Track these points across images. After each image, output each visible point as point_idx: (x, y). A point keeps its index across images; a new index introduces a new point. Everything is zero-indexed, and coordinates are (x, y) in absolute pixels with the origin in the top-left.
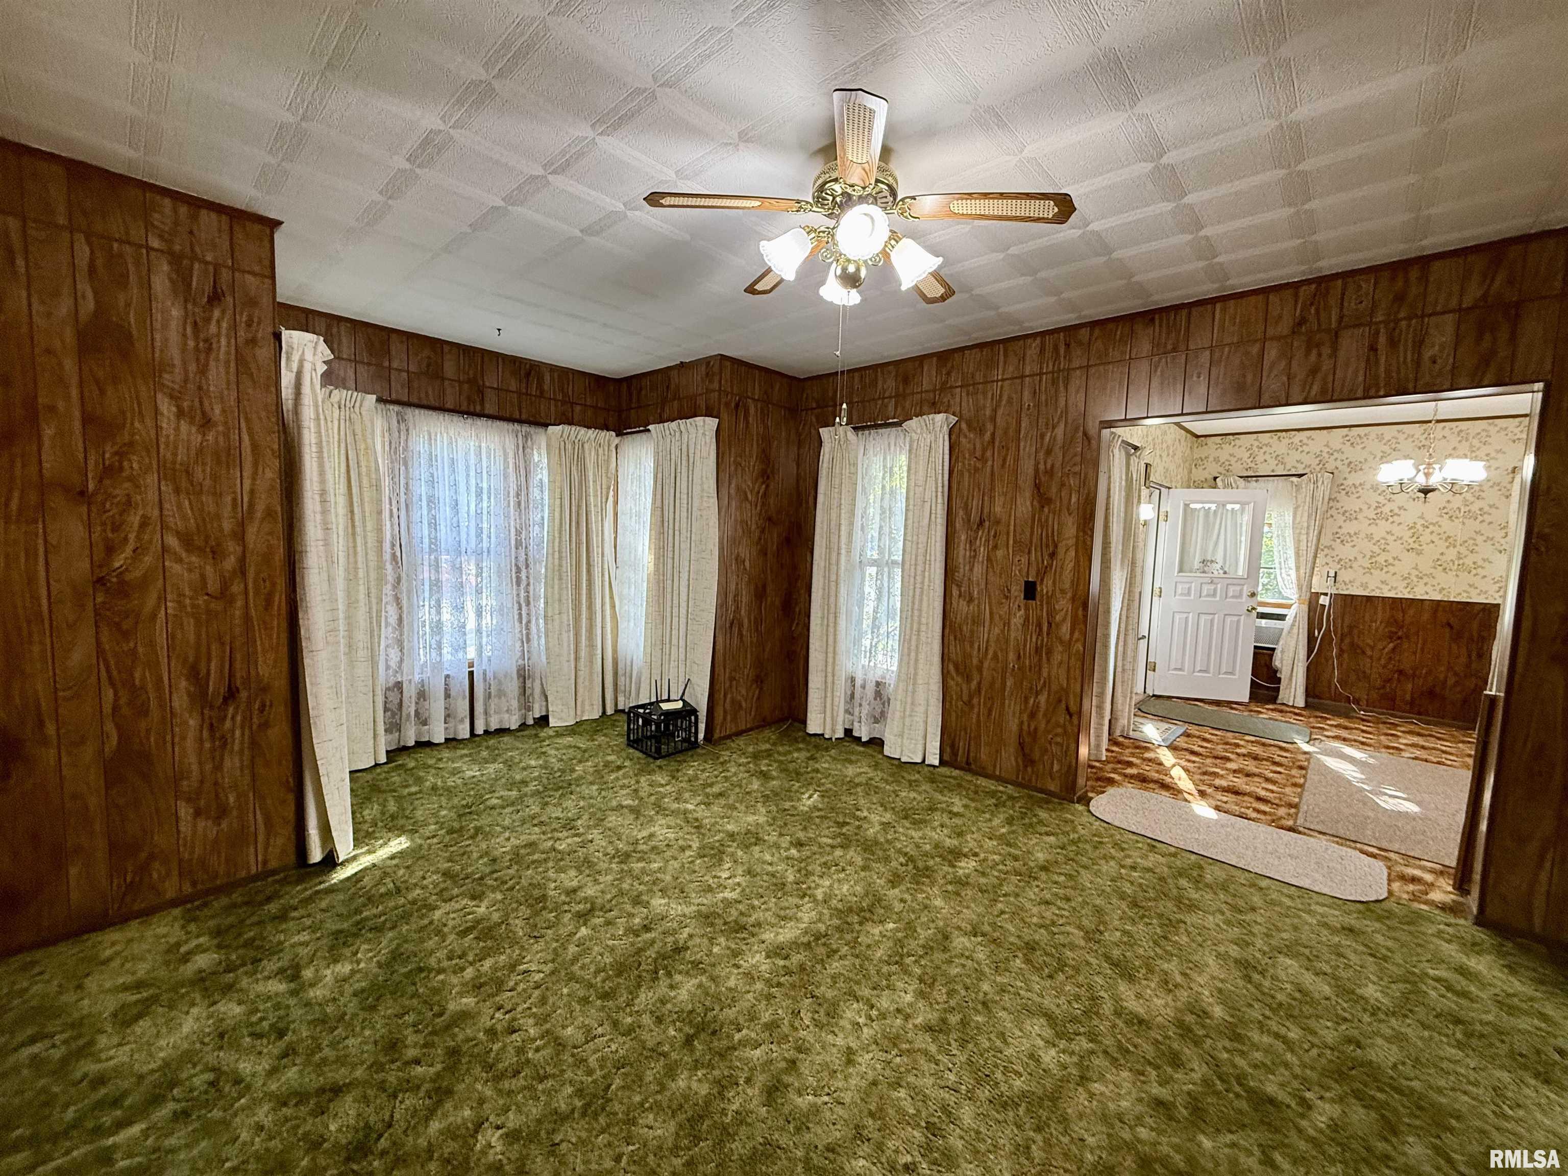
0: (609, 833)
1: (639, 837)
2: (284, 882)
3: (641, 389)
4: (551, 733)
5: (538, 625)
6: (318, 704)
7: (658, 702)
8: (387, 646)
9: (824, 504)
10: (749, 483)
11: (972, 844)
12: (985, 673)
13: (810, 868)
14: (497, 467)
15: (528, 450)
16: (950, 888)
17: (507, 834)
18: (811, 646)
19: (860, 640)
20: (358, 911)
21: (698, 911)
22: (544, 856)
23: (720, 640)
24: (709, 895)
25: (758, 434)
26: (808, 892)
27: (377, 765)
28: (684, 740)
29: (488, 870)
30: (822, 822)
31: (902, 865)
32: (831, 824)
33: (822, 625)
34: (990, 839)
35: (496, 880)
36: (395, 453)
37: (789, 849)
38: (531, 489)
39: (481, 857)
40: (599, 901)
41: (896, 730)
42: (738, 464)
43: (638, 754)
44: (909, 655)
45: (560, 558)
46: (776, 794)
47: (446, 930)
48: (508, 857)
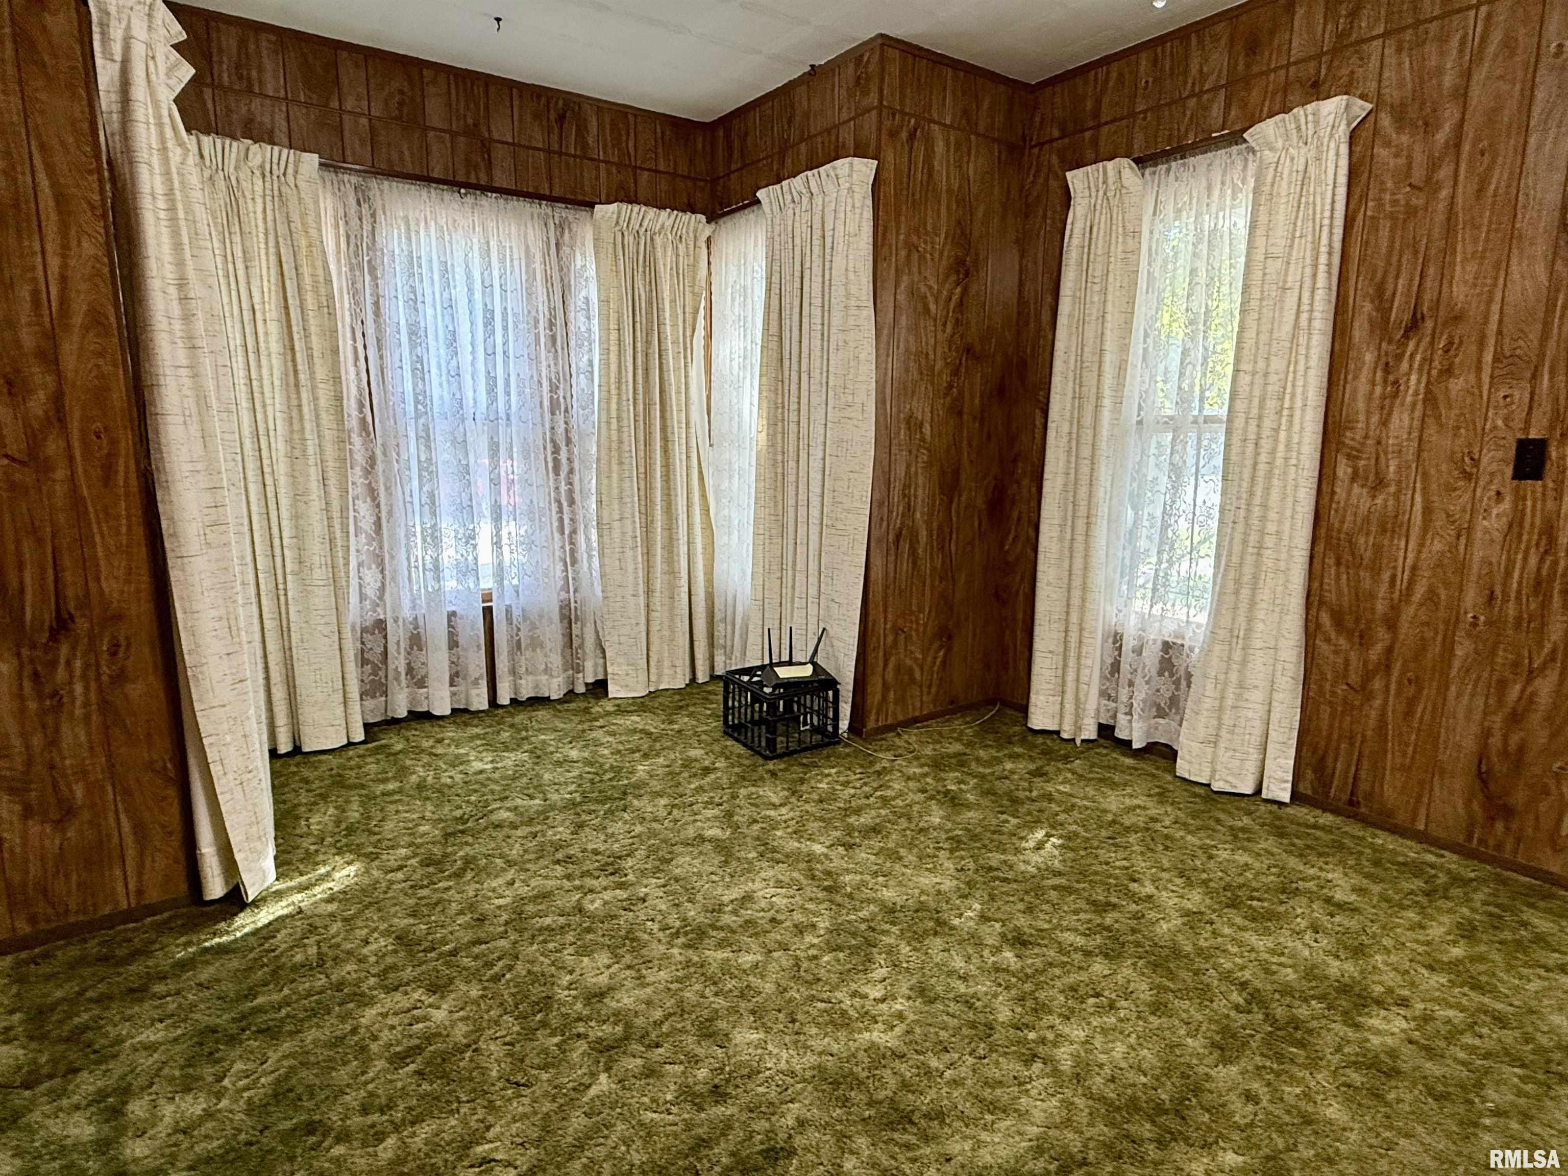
0: (676, 887)
1: (726, 899)
2: (163, 928)
3: (746, 134)
4: (610, 707)
5: (588, 539)
6: (198, 646)
7: (772, 665)
8: (360, 565)
9: (1070, 315)
10: (932, 282)
11: (1390, 978)
12: (1404, 627)
13: (1041, 995)
14: (516, 277)
15: (566, 250)
16: (1356, 1078)
17: (510, 874)
18: (1040, 575)
19: (1133, 567)
20: (252, 994)
21: (820, 1068)
22: (562, 920)
23: (878, 562)
24: (842, 1034)
25: (949, 191)
26: (1041, 1050)
27: (350, 744)
28: (815, 730)
29: (466, 937)
30: (1062, 898)
31: (1237, 1007)
32: (1082, 904)
33: (1061, 539)
34: (1431, 968)
35: (476, 958)
36: (357, 255)
37: (998, 950)
38: (571, 316)
39: (461, 913)
40: (640, 1021)
41: (1202, 732)
42: (911, 248)
43: (739, 749)
44: (1237, 593)
45: (620, 430)
46: (975, 837)
47: (374, 1047)
48: (505, 917)
